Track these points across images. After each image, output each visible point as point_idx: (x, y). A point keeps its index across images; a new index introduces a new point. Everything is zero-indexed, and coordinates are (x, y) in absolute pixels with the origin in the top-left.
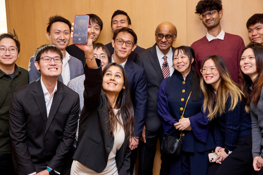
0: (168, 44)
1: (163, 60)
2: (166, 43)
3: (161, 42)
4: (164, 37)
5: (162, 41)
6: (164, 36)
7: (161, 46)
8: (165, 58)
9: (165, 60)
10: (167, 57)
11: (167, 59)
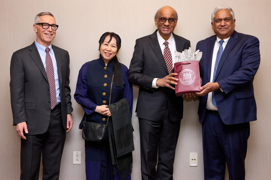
0: (171, 28)
1: (164, 46)
2: (168, 27)
3: (164, 27)
4: (167, 21)
5: (165, 25)
6: (167, 19)
7: (164, 30)
8: (166, 44)
9: (166, 46)
10: (168, 43)
11: (169, 45)
